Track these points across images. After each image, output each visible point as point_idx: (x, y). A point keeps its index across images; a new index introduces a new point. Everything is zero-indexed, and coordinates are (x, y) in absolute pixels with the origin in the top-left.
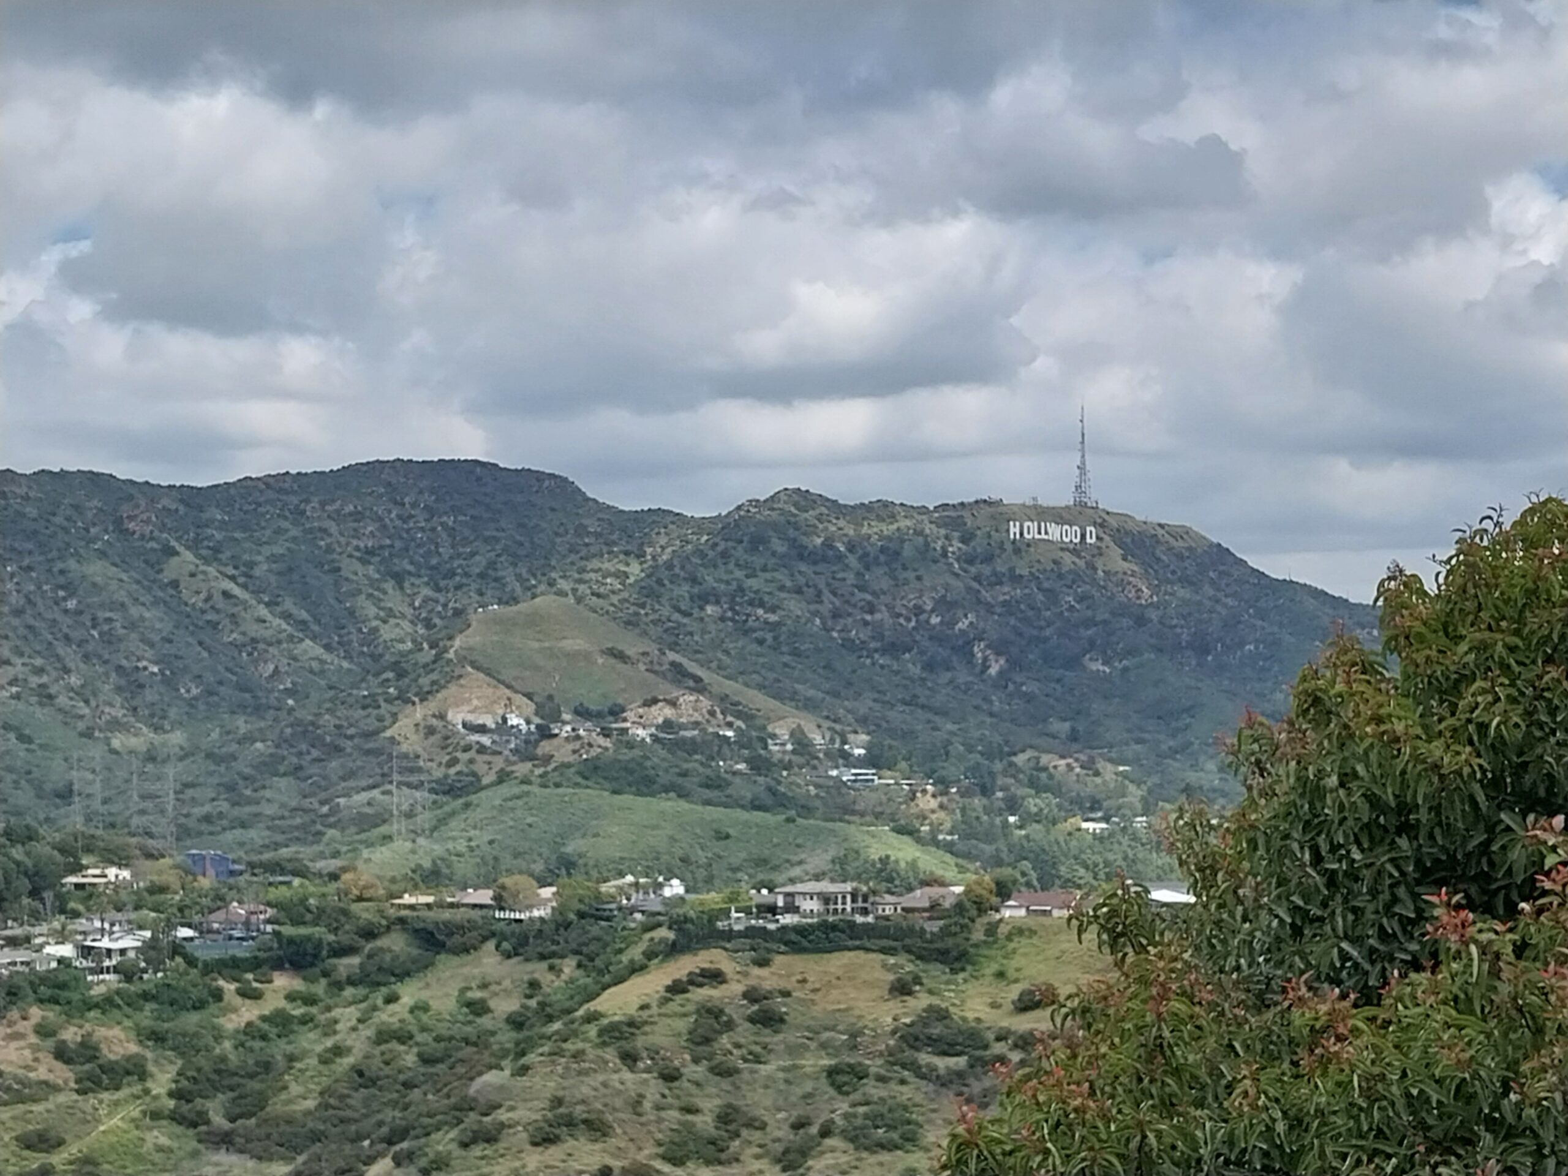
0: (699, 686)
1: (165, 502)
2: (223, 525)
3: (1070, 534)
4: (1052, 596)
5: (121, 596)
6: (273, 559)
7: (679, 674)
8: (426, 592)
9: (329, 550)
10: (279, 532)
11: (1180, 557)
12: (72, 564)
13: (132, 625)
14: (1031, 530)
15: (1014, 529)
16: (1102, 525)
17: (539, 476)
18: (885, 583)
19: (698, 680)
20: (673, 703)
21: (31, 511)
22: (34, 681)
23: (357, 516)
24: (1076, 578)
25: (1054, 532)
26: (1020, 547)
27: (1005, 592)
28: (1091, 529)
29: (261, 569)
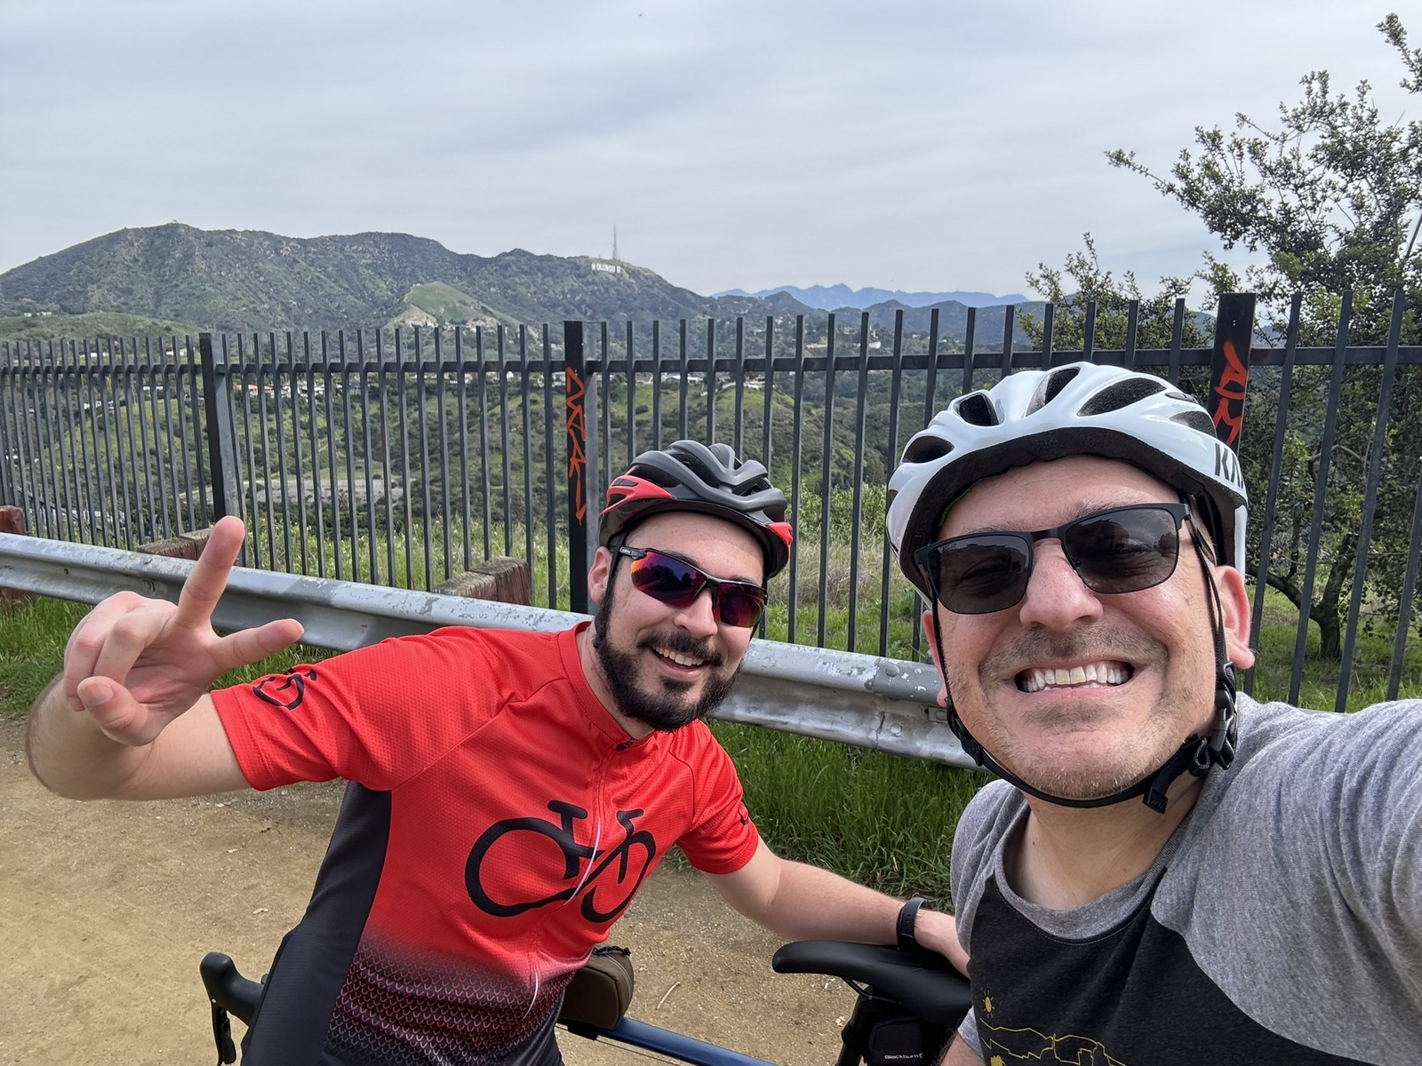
0: (492, 314)
1: (292, 243)
2: (314, 253)
3: (612, 269)
4: (607, 290)
5: (280, 277)
6: (334, 266)
7: (485, 311)
8: (390, 279)
9: (354, 263)
10: (335, 256)
11: (647, 278)
12: (260, 264)
13: (285, 288)
14: (599, 267)
15: (593, 266)
16: (622, 266)
17: (428, 241)
18: (551, 283)
19: (491, 313)
20: (484, 320)
21: (244, 244)
22: (251, 306)
23: (363, 252)
24: (613, 284)
25: (606, 268)
26: (596, 273)
27: (590, 288)
28: (619, 268)
29: (330, 269)
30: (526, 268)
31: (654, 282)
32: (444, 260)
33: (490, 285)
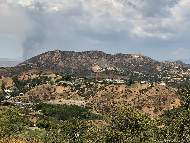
1: (77, 53)
2: (81, 55)
3: (139, 56)
4: (137, 61)
5: (74, 59)
6: (84, 57)
7: (111, 66)
9: (88, 57)
11: (146, 58)
12: (71, 57)
13: (75, 61)
14: (136, 56)
15: (135, 56)
17: (102, 52)
21: (69, 54)
23: (90, 54)
24: (139, 60)
27: (134, 60)
28: (140, 56)
29: (83, 58)
30: (120, 57)
31: (148, 59)
32: (104, 56)
33: (113, 60)
